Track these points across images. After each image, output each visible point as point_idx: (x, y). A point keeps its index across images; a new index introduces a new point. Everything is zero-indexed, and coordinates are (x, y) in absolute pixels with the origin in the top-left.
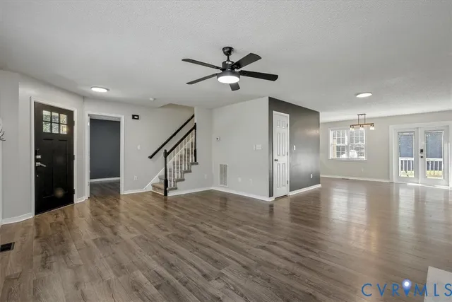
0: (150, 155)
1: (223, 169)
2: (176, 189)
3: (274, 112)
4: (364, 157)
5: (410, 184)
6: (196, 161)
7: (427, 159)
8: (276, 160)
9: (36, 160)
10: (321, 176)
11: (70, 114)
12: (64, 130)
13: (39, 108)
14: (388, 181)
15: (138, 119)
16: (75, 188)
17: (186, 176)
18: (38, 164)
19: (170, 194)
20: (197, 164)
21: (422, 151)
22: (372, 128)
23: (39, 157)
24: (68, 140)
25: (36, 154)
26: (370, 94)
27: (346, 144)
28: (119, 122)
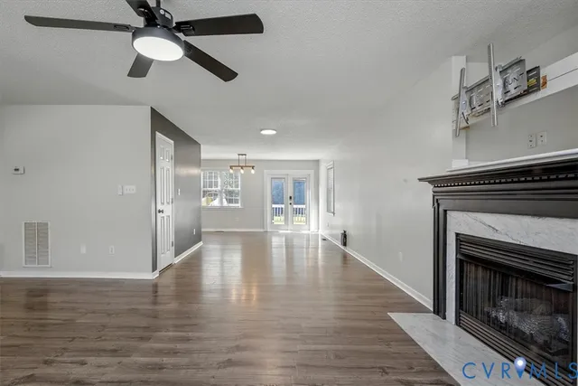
3: (157, 133)
4: (239, 205)
5: (281, 232)
7: (295, 206)
8: (160, 212)
10: (203, 230)
14: (262, 230)
21: (291, 198)
22: (253, 172)
26: (274, 132)
27: (219, 188)
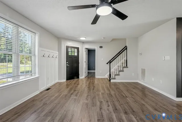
0: (107, 63)
1: (143, 71)
2: (115, 79)
6: (127, 66)
9: (67, 64)
11: (78, 49)
12: (76, 54)
13: (67, 48)
15: (102, 48)
16: (80, 73)
17: (121, 73)
18: (67, 65)
19: (112, 81)
20: (128, 67)
23: (67, 63)
24: (77, 58)
25: (67, 62)
28: (95, 50)
